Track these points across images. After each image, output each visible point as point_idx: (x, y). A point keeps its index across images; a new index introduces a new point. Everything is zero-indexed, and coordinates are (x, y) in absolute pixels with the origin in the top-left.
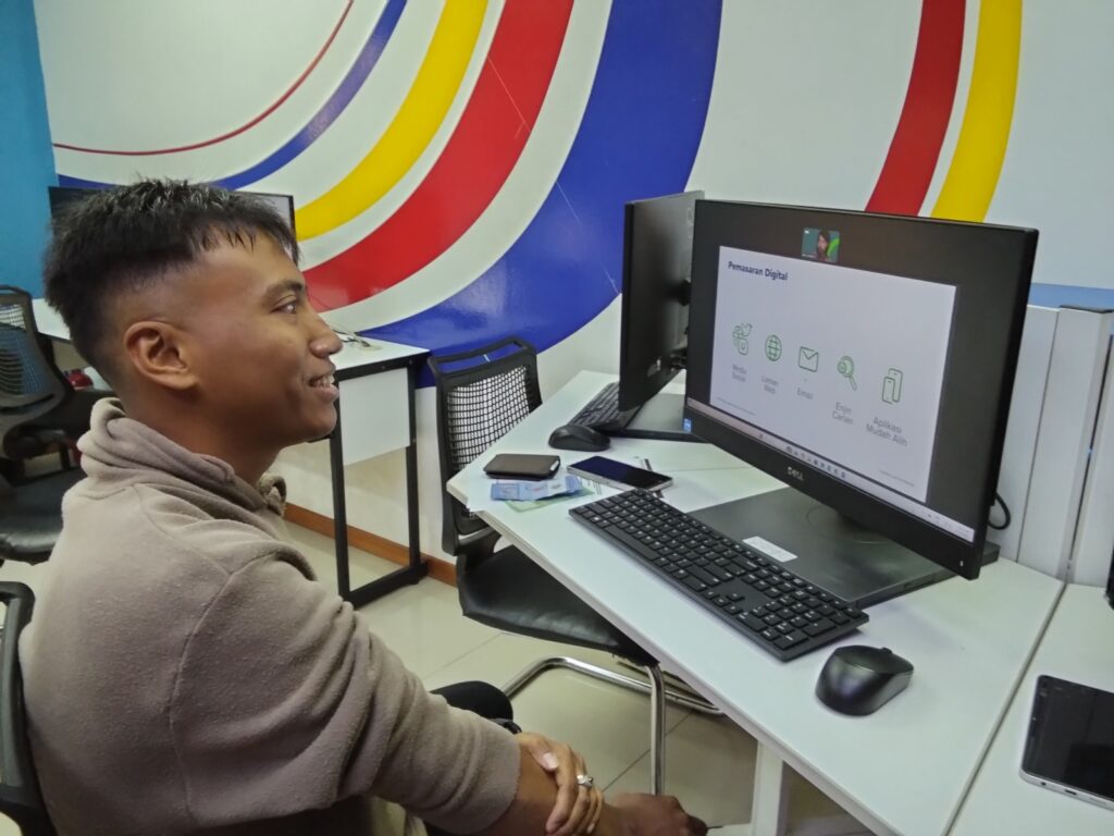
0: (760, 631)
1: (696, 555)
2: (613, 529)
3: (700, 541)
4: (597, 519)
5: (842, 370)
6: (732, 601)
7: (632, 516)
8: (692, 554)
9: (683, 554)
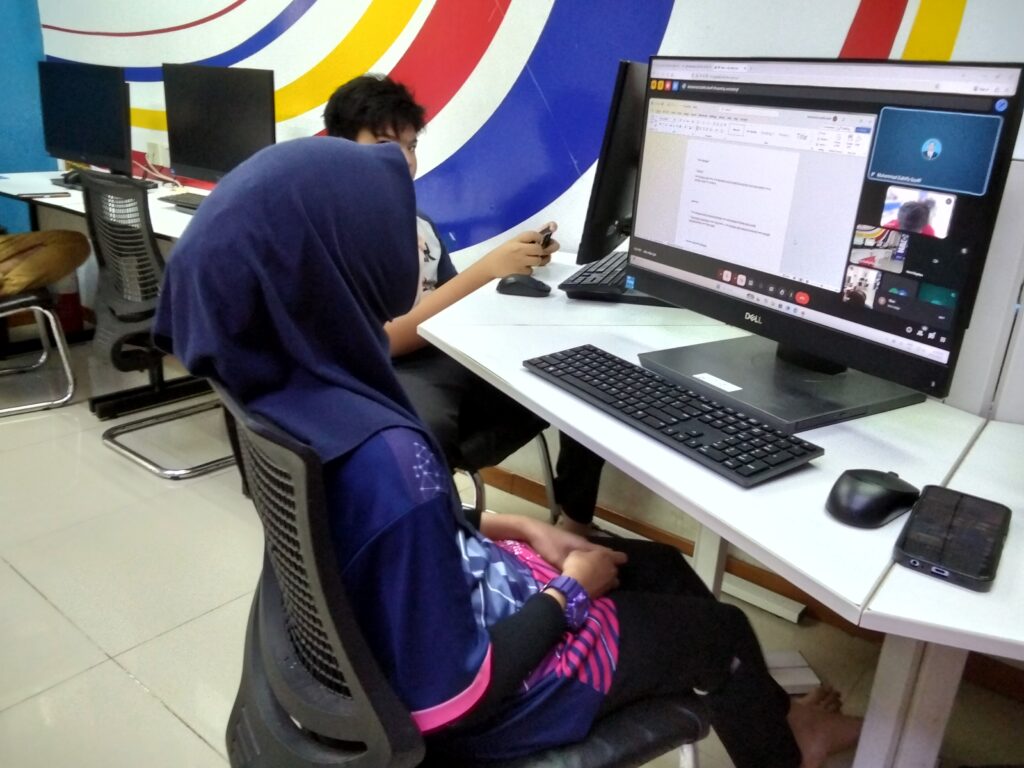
0: (721, 461)
1: (653, 400)
2: (568, 377)
3: (656, 389)
4: (551, 369)
6: (692, 437)
7: (586, 367)
8: (649, 399)
9: (640, 399)
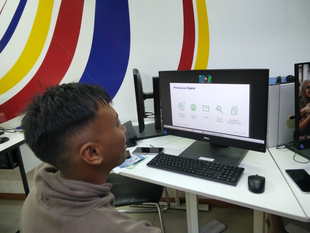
0: (225, 180)
3: (190, 162)
5: (217, 109)
6: (212, 175)
8: (191, 166)
